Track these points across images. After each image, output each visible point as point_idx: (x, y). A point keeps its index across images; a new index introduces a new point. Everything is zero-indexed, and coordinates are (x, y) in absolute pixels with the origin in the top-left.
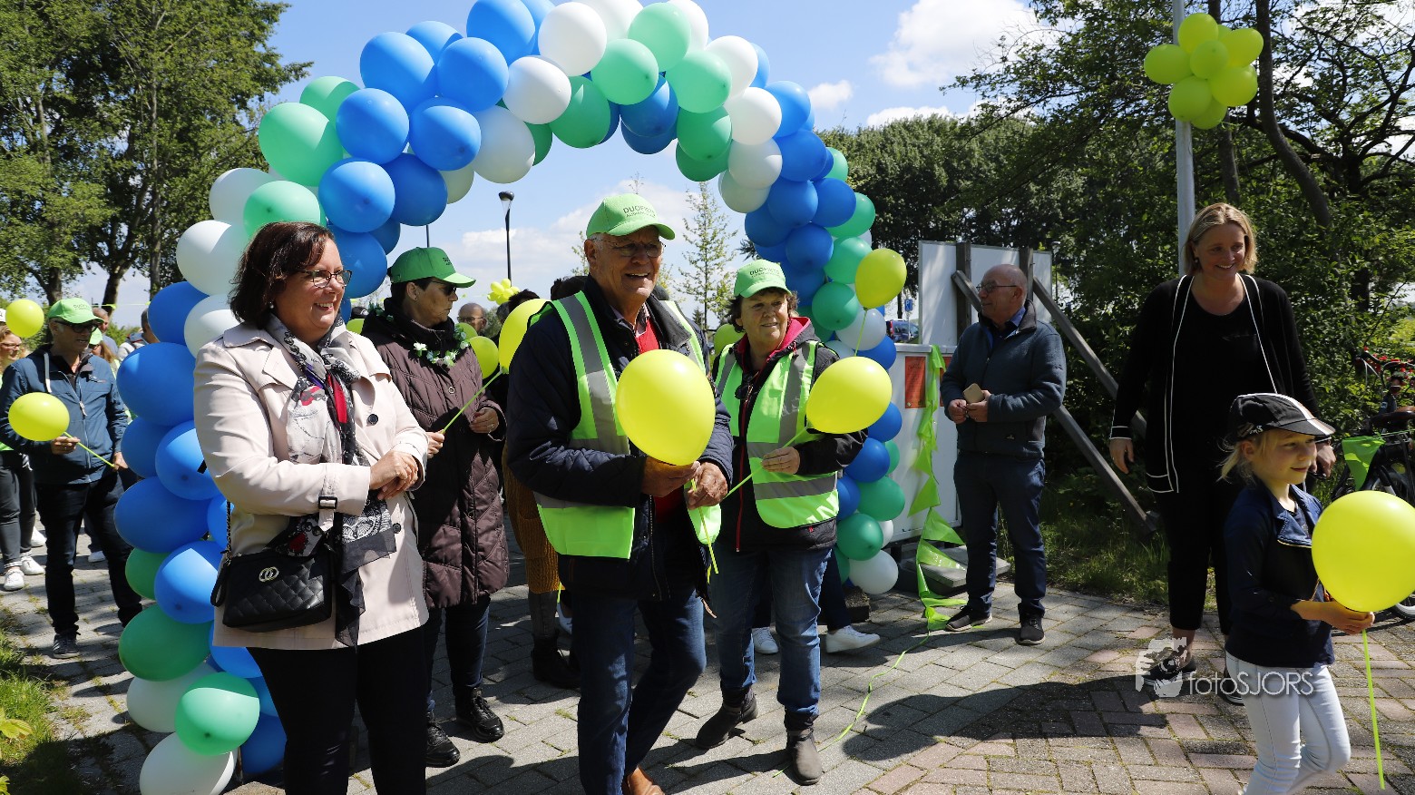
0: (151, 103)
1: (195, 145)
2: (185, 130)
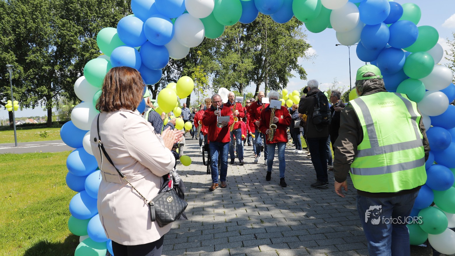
0: (265, 33)
1: (277, 44)
2: (275, 40)
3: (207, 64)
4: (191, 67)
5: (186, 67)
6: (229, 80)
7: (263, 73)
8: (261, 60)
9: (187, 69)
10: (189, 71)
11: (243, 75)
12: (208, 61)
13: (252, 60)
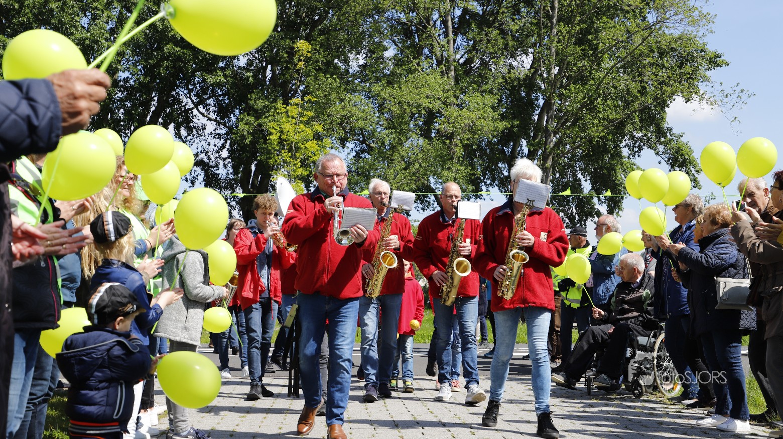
3: (329, 104)
4: (268, 111)
5: (250, 110)
6: (405, 169)
7: (536, 151)
8: (531, 104)
9: (251, 119)
10: (260, 125)
11: (459, 151)
12: (334, 95)
13: (496, 101)
